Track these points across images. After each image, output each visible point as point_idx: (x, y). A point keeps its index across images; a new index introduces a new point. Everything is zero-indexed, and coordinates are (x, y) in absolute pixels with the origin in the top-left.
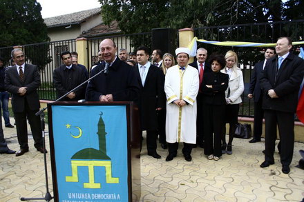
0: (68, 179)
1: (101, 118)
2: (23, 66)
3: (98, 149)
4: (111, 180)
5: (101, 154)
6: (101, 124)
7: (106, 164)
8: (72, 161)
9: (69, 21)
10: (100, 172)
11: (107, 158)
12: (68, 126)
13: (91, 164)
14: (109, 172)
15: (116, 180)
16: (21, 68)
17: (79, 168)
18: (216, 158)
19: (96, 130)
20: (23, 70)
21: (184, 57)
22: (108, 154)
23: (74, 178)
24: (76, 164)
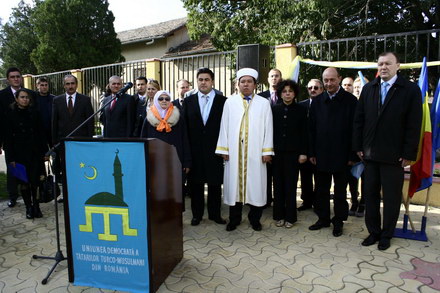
0: (82, 228)
1: (117, 157)
2: (74, 96)
3: (114, 193)
4: (128, 232)
5: (116, 200)
6: (117, 164)
7: (123, 212)
8: (86, 207)
9: (152, 34)
10: (116, 221)
11: (124, 205)
12: (82, 165)
13: (107, 211)
14: (126, 222)
15: (133, 232)
16: (70, 98)
17: (94, 215)
18: (289, 225)
19: (112, 170)
20: (73, 101)
21: (249, 81)
22: (125, 200)
23: (88, 227)
24: (90, 210)
